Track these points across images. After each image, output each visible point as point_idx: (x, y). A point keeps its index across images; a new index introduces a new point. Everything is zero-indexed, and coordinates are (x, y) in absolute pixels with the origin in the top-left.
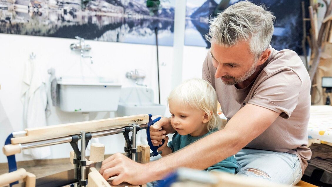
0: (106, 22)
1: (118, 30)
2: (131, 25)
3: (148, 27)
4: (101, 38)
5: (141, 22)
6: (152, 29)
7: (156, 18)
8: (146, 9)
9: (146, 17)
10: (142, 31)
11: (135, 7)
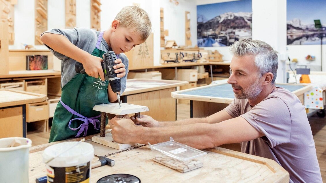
0: (295, 37)
1: (301, 40)
2: (307, 37)
3: (317, 37)
4: (292, 44)
5: (313, 35)
6: (319, 37)
7: (321, 32)
8: (315, 29)
9: (315, 32)
10: (313, 39)
11: (309, 29)
